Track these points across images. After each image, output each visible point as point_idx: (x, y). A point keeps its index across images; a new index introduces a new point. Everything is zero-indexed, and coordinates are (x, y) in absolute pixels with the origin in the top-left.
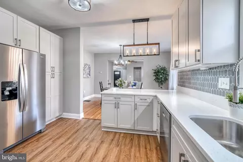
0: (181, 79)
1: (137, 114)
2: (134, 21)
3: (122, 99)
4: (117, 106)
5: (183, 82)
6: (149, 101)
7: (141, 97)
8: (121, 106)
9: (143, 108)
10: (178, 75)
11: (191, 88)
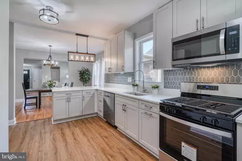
0: (107, 78)
1: (85, 103)
2: (77, 34)
3: (73, 94)
4: (68, 100)
5: (109, 80)
6: (92, 93)
7: (87, 91)
8: (72, 100)
9: (89, 98)
10: (105, 76)
11: (113, 83)
